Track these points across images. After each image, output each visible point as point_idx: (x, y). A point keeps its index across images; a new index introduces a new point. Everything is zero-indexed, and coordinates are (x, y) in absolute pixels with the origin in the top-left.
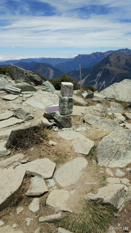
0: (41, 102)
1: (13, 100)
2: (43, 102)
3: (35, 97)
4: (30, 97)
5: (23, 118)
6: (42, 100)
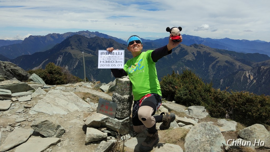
0: (57, 106)
1: (9, 109)
2: (59, 104)
3: (45, 100)
4: (30, 100)
5: (53, 134)
6: (56, 103)
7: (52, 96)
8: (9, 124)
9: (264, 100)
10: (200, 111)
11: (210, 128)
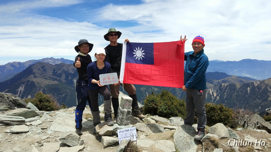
1: (29, 131)
3: (57, 121)
4: (42, 124)
5: (76, 144)
6: (67, 123)
7: (61, 119)
8: (36, 141)
9: (222, 107)
10: (179, 120)
11: (189, 128)
